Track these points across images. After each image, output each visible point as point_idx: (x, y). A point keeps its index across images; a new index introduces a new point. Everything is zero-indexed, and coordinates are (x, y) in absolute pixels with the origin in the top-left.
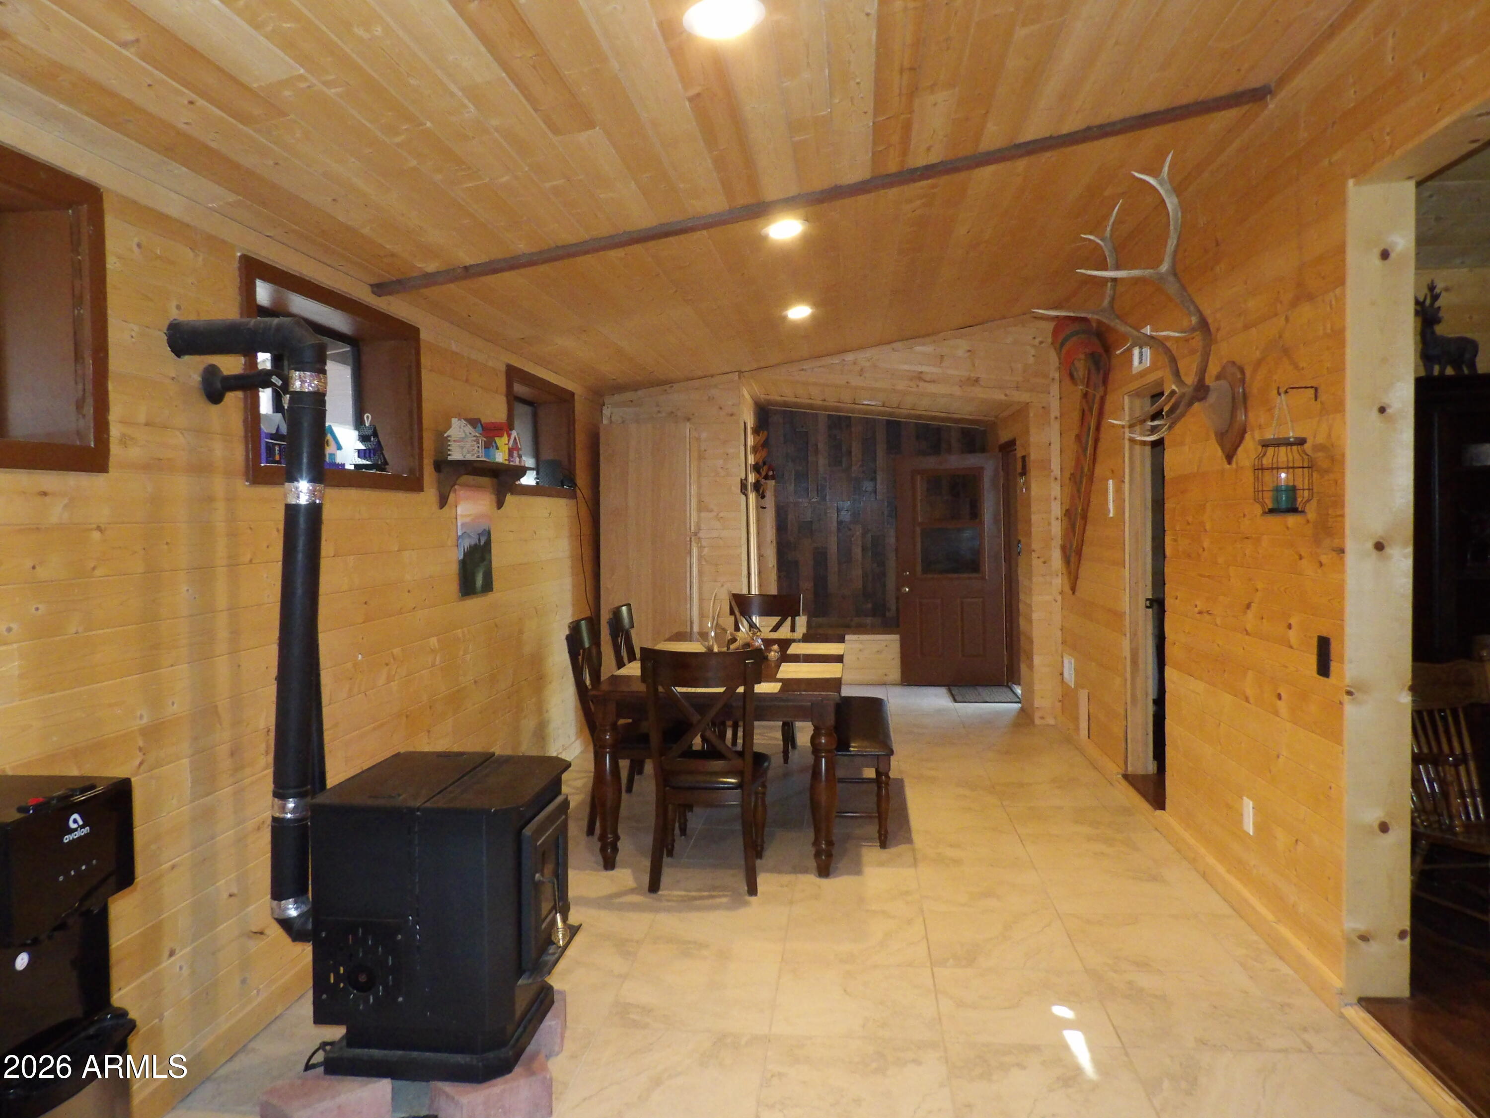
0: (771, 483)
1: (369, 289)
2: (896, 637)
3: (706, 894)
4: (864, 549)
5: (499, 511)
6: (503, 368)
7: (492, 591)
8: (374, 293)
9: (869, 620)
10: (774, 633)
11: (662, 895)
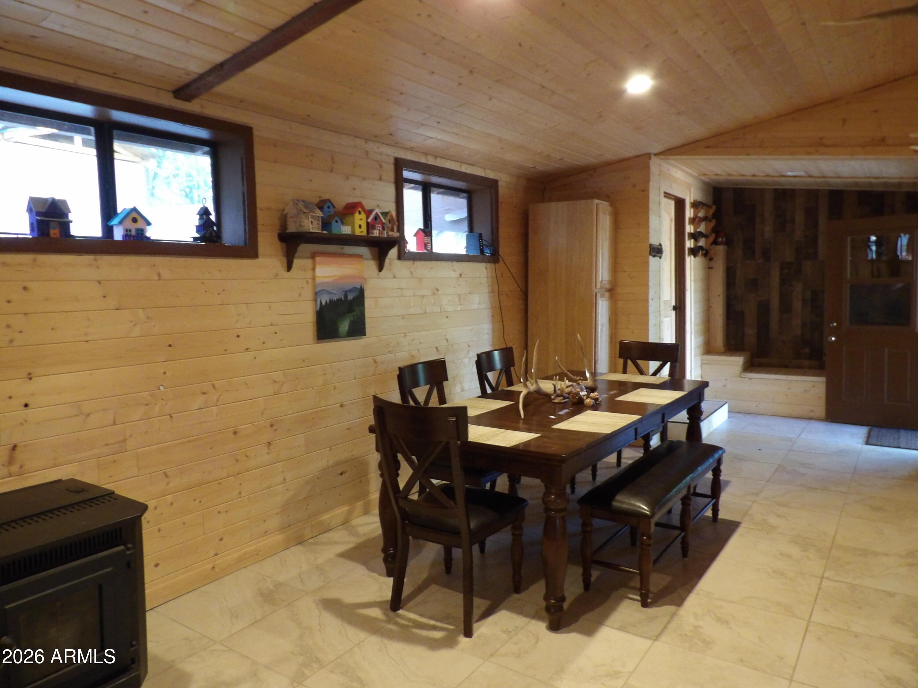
0: (721, 249)
1: (171, 95)
2: (823, 379)
3: (432, 622)
4: (804, 301)
5: (380, 273)
6: (392, 161)
7: (365, 335)
8: (176, 97)
9: (806, 362)
10: (654, 377)
11: (399, 616)
